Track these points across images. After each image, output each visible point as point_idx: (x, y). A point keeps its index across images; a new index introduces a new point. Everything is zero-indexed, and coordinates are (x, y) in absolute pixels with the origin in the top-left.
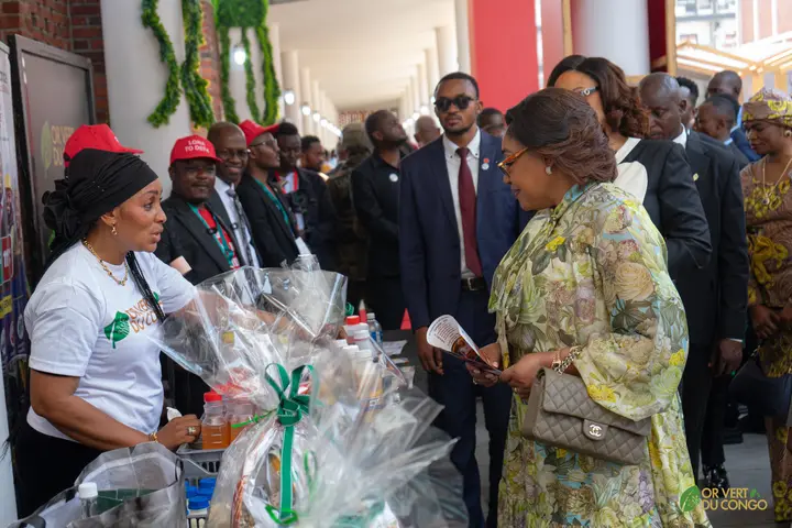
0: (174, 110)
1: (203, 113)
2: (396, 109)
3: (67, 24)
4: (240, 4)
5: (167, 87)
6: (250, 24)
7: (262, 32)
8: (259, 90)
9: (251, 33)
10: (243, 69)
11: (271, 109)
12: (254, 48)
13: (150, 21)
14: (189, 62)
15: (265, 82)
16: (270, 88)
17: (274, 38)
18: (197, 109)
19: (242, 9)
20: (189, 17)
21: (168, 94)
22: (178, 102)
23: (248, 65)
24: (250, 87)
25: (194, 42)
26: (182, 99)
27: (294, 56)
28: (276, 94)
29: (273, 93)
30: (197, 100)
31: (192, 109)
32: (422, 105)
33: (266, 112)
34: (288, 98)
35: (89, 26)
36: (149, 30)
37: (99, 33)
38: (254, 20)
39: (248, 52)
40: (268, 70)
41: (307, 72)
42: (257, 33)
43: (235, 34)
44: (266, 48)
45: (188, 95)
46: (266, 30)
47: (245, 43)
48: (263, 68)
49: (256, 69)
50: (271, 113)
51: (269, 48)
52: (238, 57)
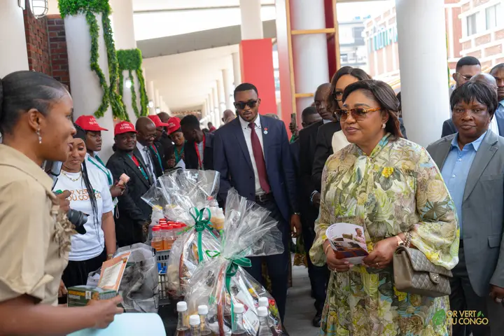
0: (106, 110)
1: (118, 111)
2: (200, 111)
3: (50, 68)
4: (129, 58)
5: (103, 99)
6: (133, 68)
7: (139, 72)
8: (138, 101)
9: (133, 73)
10: (130, 91)
11: (144, 109)
12: (135, 79)
13: (94, 67)
14: (112, 86)
15: (141, 97)
16: (144, 99)
17: (144, 75)
18: (116, 110)
19: (129, 61)
20: (111, 65)
21: (103, 102)
22: (108, 106)
23: (133, 88)
24: (134, 99)
25: (114, 77)
26: (109, 104)
27: (152, 83)
28: (147, 103)
29: (145, 101)
30: (116, 105)
31: (113, 109)
32: (215, 108)
33: (142, 112)
34: (151, 105)
35: (60, 70)
36: (94, 72)
37: (67, 73)
38: (135, 66)
39: (132, 82)
40: (143, 92)
41: (157, 91)
42: (137, 72)
43: (126, 73)
44: (141, 80)
45: (111, 103)
46: (141, 71)
47: (131, 77)
48: (140, 90)
49: (136, 90)
50: (144, 111)
51: (143, 80)
52: (127, 85)
